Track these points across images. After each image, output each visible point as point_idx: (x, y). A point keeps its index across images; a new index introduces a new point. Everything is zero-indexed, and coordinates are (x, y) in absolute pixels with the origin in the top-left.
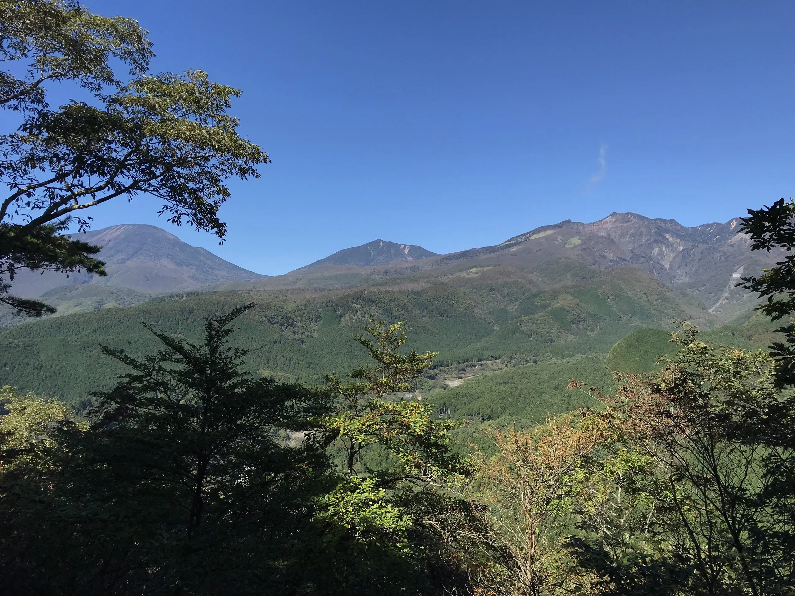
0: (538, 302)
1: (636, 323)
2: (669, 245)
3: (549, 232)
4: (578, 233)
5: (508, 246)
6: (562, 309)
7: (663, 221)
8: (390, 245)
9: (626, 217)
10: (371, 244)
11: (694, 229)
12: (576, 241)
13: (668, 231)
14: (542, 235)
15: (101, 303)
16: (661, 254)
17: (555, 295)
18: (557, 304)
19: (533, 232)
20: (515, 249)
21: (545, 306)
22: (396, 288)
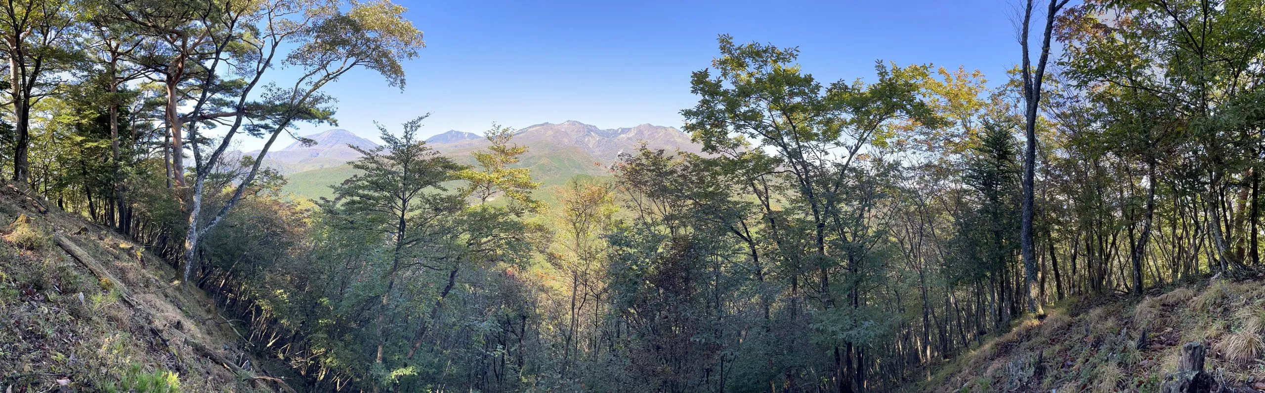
0: (532, 161)
1: (577, 172)
2: (592, 137)
3: (538, 128)
4: (552, 129)
5: (518, 134)
6: (543, 164)
7: (591, 126)
8: (458, 132)
9: (574, 123)
10: (448, 132)
11: (604, 131)
12: (550, 132)
13: (592, 131)
14: (534, 129)
15: (322, 166)
16: (589, 141)
17: (540, 158)
18: (541, 162)
19: (530, 127)
20: (521, 135)
21: (535, 163)
22: (461, 154)
